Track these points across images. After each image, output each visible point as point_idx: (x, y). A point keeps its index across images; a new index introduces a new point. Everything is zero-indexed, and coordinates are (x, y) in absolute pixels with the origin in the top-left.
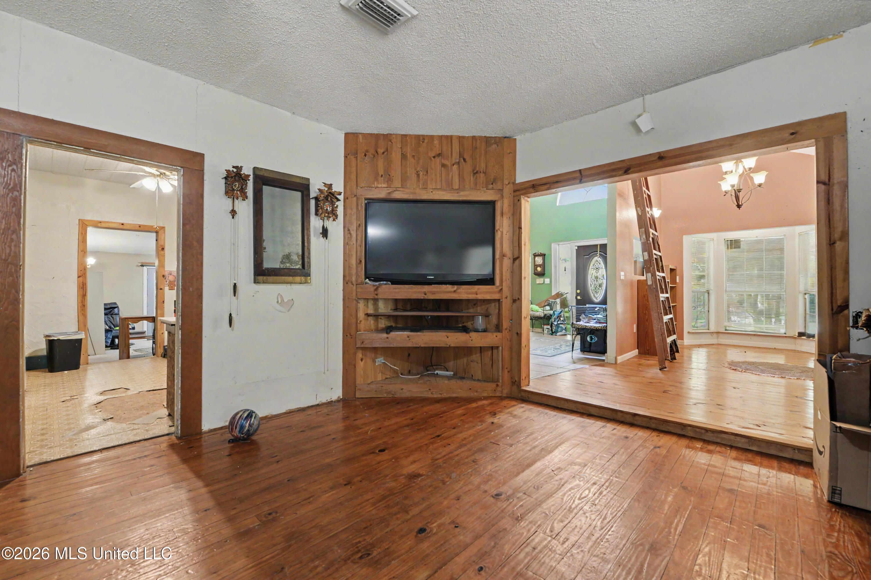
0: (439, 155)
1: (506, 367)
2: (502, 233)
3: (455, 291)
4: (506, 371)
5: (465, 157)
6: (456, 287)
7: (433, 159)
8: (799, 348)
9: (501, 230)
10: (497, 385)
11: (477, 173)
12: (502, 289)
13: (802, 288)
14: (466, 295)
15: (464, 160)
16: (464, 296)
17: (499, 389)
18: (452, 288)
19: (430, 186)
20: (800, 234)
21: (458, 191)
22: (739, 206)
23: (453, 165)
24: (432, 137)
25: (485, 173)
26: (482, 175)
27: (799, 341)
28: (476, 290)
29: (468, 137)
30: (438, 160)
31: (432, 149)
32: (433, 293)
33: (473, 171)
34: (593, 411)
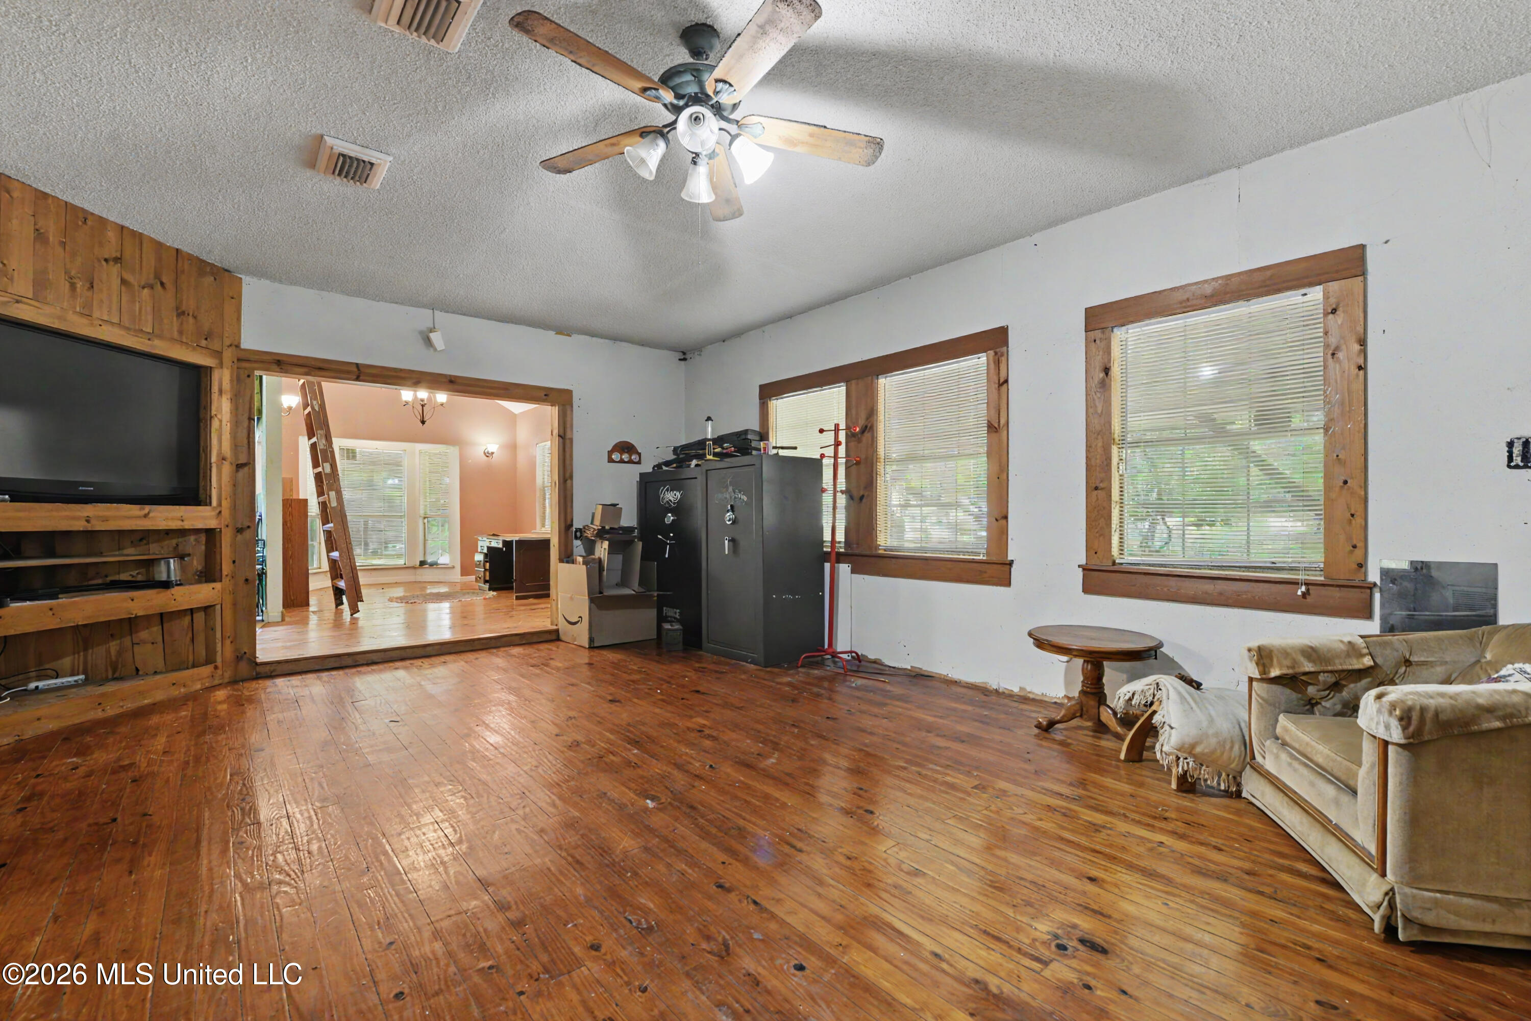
0: (117, 260)
1: (228, 634)
2: (221, 421)
3: (146, 516)
4: (228, 642)
5: (164, 280)
6: (147, 508)
7: (104, 263)
8: (419, 579)
9: (219, 416)
10: (216, 668)
11: (183, 313)
12: (220, 512)
13: (422, 512)
14: (165, 523)
15: (162, 284)
16: (162, 525)
17: (219, 672)
18: (141, 509)
19: (96, 314)
20: (420, 452)
21: (150, 336)
22: (423, 422)
23: (143, 288)
24: (102, 221)
25: (195, 317)
26: (191, 320)
27: (420, 571)
28: (181, 514)
29: (169, 247)
30: (115, 269)
31: (101, 244)
32: (105, 519)
33: (177, 309)
34: (374, 657)
